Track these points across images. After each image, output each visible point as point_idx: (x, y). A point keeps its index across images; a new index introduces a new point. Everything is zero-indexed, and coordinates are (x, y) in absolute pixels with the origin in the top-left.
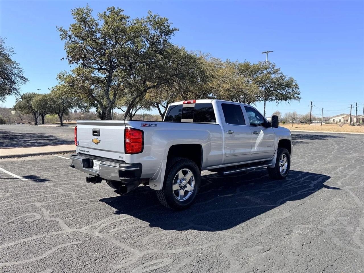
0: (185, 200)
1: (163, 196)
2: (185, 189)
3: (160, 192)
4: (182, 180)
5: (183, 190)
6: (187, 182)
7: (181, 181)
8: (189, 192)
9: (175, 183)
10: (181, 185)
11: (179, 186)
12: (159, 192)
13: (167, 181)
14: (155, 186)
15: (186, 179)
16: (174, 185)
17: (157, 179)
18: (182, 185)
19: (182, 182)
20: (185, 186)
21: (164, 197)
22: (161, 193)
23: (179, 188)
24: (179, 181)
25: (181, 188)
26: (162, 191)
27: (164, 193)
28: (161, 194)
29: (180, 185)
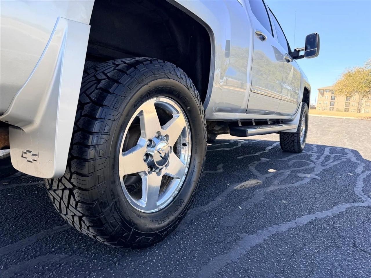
0: (162, 207)
1: (73, 203)
2: (164, 172)
3: (61, 187)
4: (155, 140)
5: (158, 174)
6: (171, 147)
7: (150, 141)
8: (173, 178)
9: (130, 147)
10: (151, 156)
11: (145, 161)
12: (55, 187)
13: (92, 133)
14: (29, 156)
15: (167, 136)
16: (124, 155)
17: (38, 121)
18: (157, 158)
19: (154, 146)
20: (165, 160)
21: (79, 209)
22: (63, 190)
23: (147, 169)
24: (143, 141)
25: (152, 166)
26: (69, 181)
27: (75, 191)
28: (67, 192)
29: (147, 155)
